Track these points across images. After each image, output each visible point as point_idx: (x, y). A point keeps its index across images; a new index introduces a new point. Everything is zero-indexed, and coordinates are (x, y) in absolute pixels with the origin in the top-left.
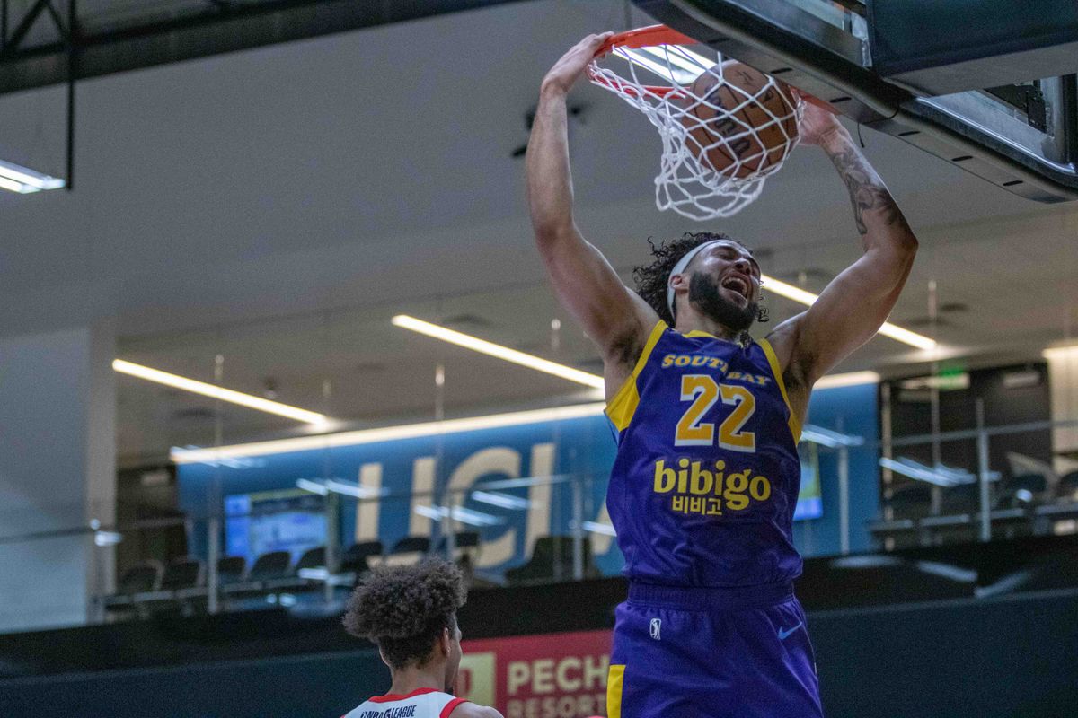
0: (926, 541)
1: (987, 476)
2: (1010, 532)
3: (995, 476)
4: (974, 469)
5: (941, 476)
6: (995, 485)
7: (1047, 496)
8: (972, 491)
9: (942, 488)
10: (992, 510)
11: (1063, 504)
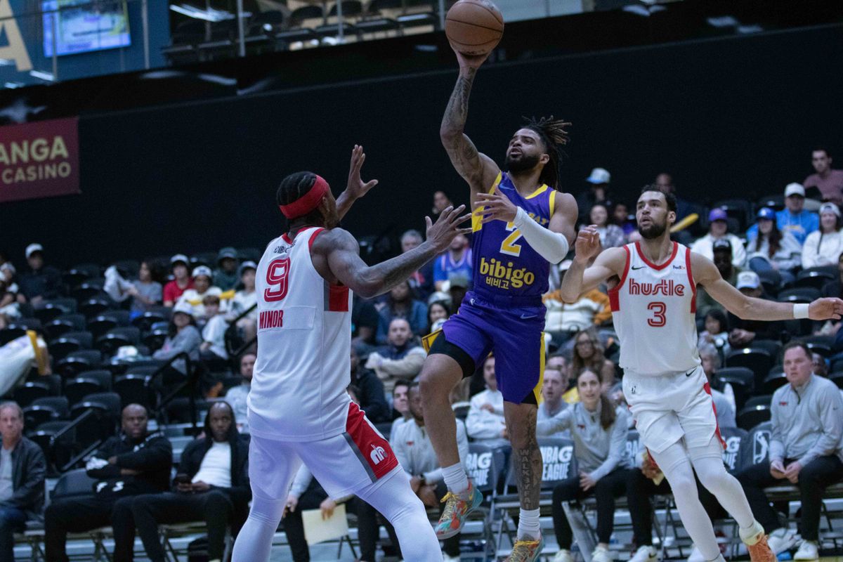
0: (202, 59)
1: (242, 15)
2: (259, 51)
3: (248, 14)
4: (234, 10)
5: (211, 16)
6: (248, 20)
7: (283, 26)
8: (233, 24)
9: (212, 23)
10: (246, 37)
11: (294, 31)
